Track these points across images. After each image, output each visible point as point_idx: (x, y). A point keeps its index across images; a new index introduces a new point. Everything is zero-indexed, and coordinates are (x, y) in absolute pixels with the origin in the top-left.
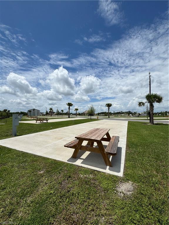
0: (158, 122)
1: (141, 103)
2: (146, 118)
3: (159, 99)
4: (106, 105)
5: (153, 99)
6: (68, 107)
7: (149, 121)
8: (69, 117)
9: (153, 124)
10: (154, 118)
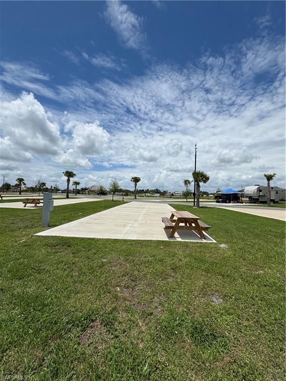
0: (204, 205)
1: (187, 181)
2: (186, 200)
3: (206, 179)
4: (132, 178)
5: (200, 177)
6: (67, 178)
7: (192, 204)
8: (68, 197)
9: (199, 207)
10: (200, 200)
